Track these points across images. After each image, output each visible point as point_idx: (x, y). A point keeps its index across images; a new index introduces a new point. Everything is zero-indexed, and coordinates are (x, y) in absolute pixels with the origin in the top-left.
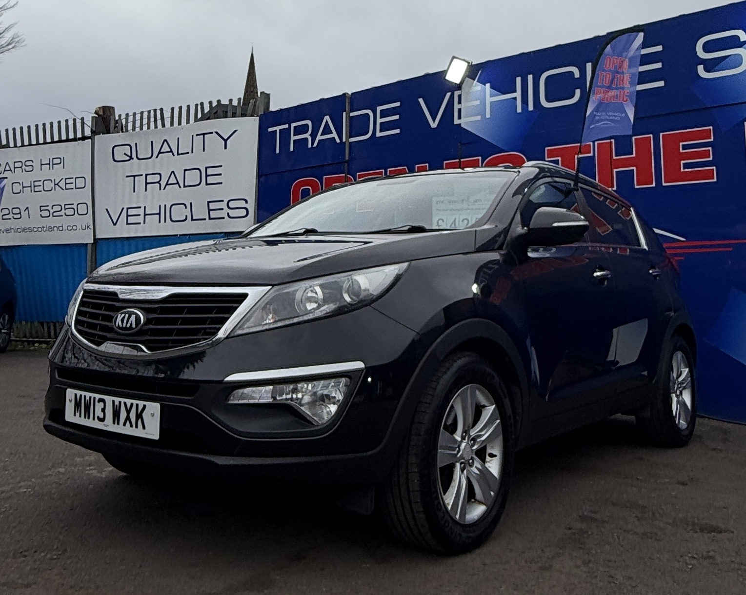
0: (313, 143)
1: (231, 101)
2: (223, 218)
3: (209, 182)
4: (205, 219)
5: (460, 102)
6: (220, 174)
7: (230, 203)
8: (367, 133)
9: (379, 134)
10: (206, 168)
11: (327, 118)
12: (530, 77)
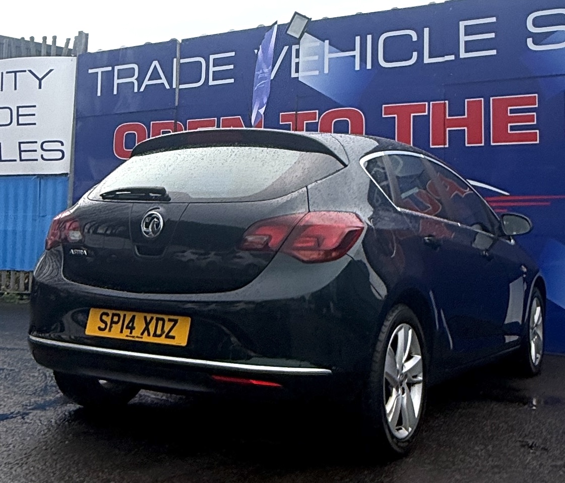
0: (139, 87)
1: (45, 38)
2: (37, 160)
3: (20, 122)
4: (15, 161)
5: (297, 56)
6: (34, 115)
7: (44, 144)
8: (199, 81)
9: (211, 83)
10: (18, 107)
11: (155, 63)
12: (369, 37)
